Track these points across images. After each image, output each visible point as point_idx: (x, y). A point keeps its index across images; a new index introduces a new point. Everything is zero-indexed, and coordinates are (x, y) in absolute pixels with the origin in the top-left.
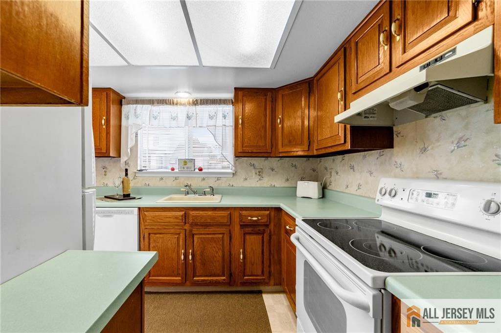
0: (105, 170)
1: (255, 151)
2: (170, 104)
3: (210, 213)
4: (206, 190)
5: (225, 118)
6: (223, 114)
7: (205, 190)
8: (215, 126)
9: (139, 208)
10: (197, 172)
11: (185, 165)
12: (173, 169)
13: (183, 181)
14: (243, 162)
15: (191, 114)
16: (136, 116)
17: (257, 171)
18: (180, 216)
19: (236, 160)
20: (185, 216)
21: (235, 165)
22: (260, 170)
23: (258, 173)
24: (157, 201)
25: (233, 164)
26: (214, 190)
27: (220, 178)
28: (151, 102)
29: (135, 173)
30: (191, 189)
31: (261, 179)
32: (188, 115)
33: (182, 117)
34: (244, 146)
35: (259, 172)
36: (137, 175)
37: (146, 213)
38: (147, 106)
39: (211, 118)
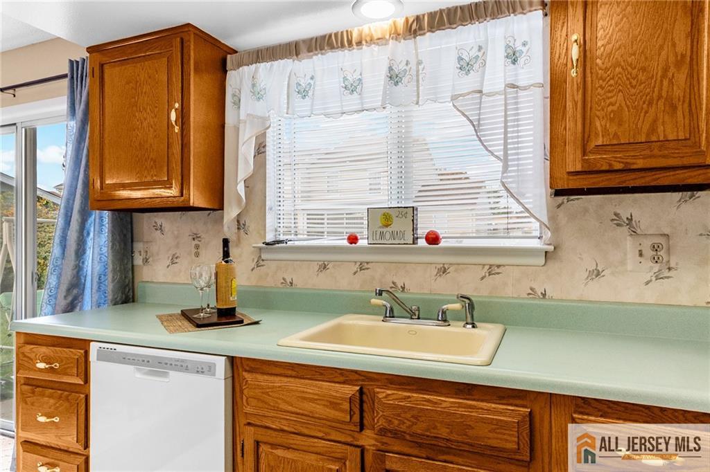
0: (196, 242)
1: (640, 164)
2: (343, 46)
3: (448, 401)
4: (450, 306)
5: (514, 62)
6: (508, 46)
7: (445, 307)
8: (480, 92)
9: (232, 361)
10: (422, 249)
11: (387, 226)
12: (353, 239)
13: (380, 276)
14: (586, 210)
15: (402, 67)
16: (258, 95)
17: (647, 244)
18: (343, 399)
19: (559, 206)
20: (362, 402)
21: (553, 224)
22: (662, 241)
23: (649, 253)
24: (283, 341)
25: (545, 219)
26: (476, 306)
27: (499, 266)
28: (292, 50)
29: (260, 249)
30: (401, 303)
31: (666, 273)
32: (390, 69)
33: (376, 81)
34: (592, 145)
35: (655, 248)
36: (263, 256)
37: (246, 375)
38: (281, 62)
39: (465, 67)
